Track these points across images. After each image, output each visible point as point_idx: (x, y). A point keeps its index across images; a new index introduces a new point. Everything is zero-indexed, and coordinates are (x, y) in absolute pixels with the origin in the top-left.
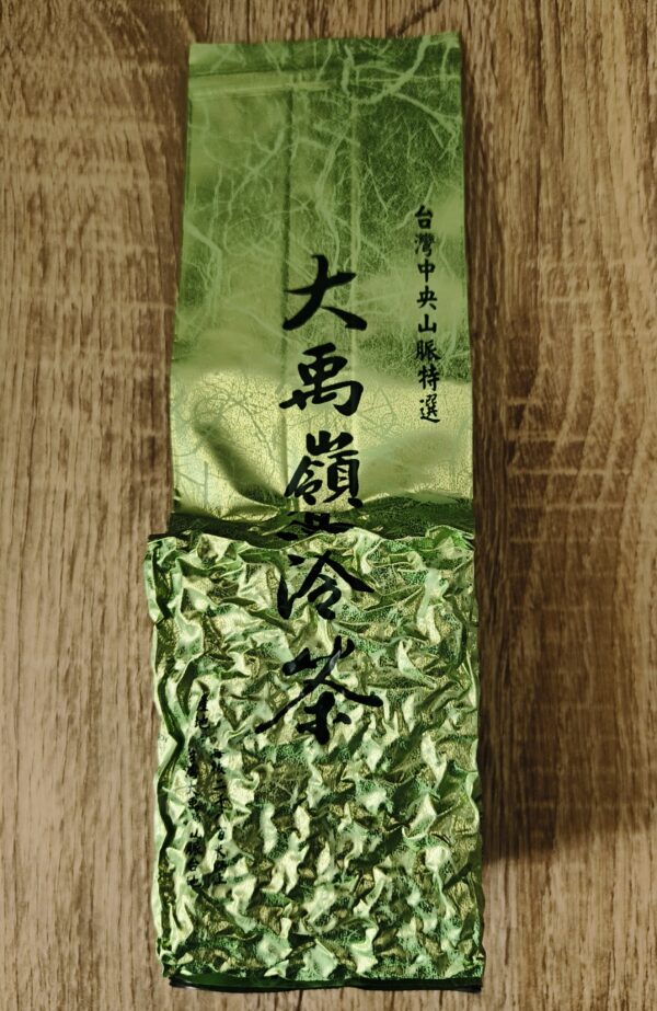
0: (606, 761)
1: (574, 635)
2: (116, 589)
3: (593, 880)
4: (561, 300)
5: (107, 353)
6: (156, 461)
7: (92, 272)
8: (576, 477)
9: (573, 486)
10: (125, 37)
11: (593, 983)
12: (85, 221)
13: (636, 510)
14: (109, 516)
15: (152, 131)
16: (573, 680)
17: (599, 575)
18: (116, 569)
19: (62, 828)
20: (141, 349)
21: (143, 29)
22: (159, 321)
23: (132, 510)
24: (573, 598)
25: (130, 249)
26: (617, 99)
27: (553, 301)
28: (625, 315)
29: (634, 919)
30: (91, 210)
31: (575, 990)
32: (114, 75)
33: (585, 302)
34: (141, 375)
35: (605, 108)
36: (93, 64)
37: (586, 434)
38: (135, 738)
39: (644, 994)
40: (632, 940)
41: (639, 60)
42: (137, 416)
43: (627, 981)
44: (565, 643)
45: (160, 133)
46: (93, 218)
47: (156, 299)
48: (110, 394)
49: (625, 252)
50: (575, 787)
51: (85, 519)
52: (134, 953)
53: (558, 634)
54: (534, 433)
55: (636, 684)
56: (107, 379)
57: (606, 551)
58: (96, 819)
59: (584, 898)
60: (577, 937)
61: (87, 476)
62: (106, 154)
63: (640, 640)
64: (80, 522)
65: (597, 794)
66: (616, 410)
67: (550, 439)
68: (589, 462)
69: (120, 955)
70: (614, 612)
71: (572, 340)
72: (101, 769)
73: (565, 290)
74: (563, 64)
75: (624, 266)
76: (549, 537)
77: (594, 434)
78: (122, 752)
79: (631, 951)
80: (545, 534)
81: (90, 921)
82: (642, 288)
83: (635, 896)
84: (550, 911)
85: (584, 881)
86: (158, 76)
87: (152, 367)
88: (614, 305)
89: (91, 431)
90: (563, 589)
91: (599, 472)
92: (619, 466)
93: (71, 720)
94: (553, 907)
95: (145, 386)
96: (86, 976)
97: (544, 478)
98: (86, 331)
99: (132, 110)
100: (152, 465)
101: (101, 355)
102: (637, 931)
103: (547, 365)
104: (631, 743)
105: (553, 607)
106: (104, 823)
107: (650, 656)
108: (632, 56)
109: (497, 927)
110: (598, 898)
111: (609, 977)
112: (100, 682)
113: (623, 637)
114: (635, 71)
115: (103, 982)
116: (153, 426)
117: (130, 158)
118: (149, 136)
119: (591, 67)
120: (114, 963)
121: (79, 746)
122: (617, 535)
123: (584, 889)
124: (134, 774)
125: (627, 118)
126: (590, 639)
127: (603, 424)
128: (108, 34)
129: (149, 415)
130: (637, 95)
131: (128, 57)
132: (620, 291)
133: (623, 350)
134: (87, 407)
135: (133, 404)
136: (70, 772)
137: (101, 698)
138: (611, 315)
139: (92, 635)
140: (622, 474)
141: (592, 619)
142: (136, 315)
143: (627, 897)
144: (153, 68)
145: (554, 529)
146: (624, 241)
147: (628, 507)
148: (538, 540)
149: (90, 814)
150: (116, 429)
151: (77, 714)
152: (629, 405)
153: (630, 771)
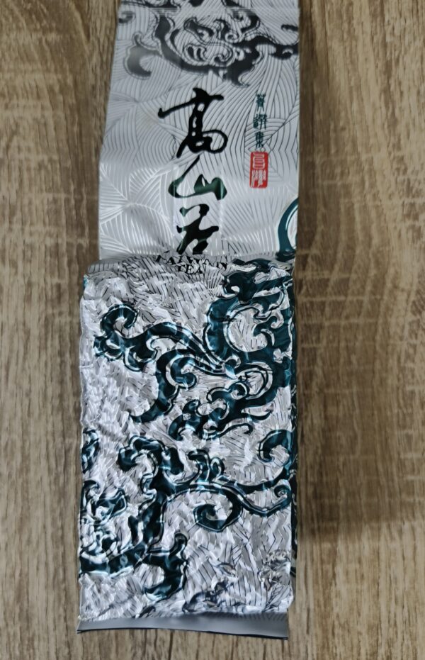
0: (370, 494)
1: (346, 409)
2: (38, 385)
3: (365, 575)
4: (331, 182)
5: (27, 228)
6: (62, 300)
7: (15, 174)
8: (345, 301)
9: (343, 308)
10: (34, 17)
11: (367, 645)
12: (10, 140)
13: (386, 323)
14: (31, 338)
15: (53, 78)
16: (347, 440)
17: (362, 368)
18: (37, 374)
19: (6, 549)
20: (50, 224)
21: (45, 11)
22: (61, 206)
23: (46, 334)
24: (345, 384)
25: (40, 157)
26: (364, 45)
27: (326, 183)
28: (374, 191)
29: (393, 601)
30: (14, 133)
31: (355, 650)
32: (26, 43)
33: (347, 183)
34: (50, 242)
35: (356, 52)
36: (13, 36)
37: (350, 273)
38: (53, 487)
39: (402, 652)
40: (392, 615)
41: (379, 19)
42: (48, 270)
43: (390, 644)
44: (341, 415)
45: (59, 81)
46: (15, 139)
47: (58, 191)
48: (30, 256)
49: (372, 149)
50: (350, 512)
51: (15, 340)
52: (57, 631)
53: (335, 408)
54: (315, 273)
55: (389, 441)
56: (27, 245)
57: (366, 351)
58: (29, 542)
59: (359, 587)
60: (355, 614)
61: (16, 312)
62: (23, 95)
63: (391, 411)
64: (12, 342)
65: (365, 516)
66: (371, 256)
67: (326, 277)
68: (353, 292)
69: (48, 633)
70: (373, 393)
71: (339, 209)
72: (31, 508)
73: (333, 175)
74: (327, 23)
75: (372, 158)
76: (328, 343)
77: (356, 272)
78: (45, 497)
79: (392, 622)
80: (324, 342)
81: (27, 611)
82: (385, 173)
83: (393, 585)
84: (336, 596)
85: (359, 575)
86: (56, 42)
87: (57, 236)
88: (367, 184)
89: (18, 281)
90: (339, 378)
91: (360, 298)
92: (373, 293)
93: (10, 476)
94: (338, 594)
95: (53, 249)
96: (25, 647)
97: (323, 303)
98: (12, 214)
99: (39, 65)
100: (59, 302)
101: (23, 230)
102: (396, 609)
103: (322, 227)
104: (388, 481)
105: (332, 391)
106: (34, 545)
107: (398, 422)
108: (374, 16)
109: (301, 608)
110: (369, 588)
111: (377, 640)
112: (29, 449)
113: (379, 409)
114: (376, 26)
115: (37, 651)
116: (59, 276)
117: (39, 97)
118: (51, 82)
119: (346, 25)
120: (44, 638)
121: (16, 493)
122: (374, 340)
123: (359, 581)
124: (53, 511)
125: (372, 58)
126: (357, 411)
127: (362, 264)
128: (22, 15)
129: (56, 269)
130: (378, 43)
131: (35, 30)
132: (371, 175)
133: (373, 214)
134: (14, 265)
135: (45, 262)
136: (11, 510)
137: (30, 460)
138: (365, 192)
139: (22, 419)
140: (376, 299)
141: (359, 397)
142: (45, 202)
143: (388, 586)
144: (53, 37)
145: (331, 337)
146: (372, 141)
147: (381, 321)
148: (320, 345)
149: (25, 538)
150: (34, 279)
151: (14, 472)
152: (378, 252)
153: (387, 500)
